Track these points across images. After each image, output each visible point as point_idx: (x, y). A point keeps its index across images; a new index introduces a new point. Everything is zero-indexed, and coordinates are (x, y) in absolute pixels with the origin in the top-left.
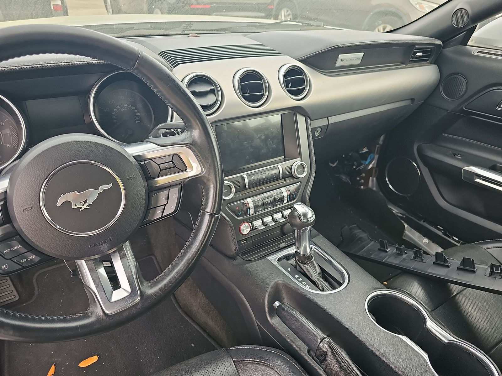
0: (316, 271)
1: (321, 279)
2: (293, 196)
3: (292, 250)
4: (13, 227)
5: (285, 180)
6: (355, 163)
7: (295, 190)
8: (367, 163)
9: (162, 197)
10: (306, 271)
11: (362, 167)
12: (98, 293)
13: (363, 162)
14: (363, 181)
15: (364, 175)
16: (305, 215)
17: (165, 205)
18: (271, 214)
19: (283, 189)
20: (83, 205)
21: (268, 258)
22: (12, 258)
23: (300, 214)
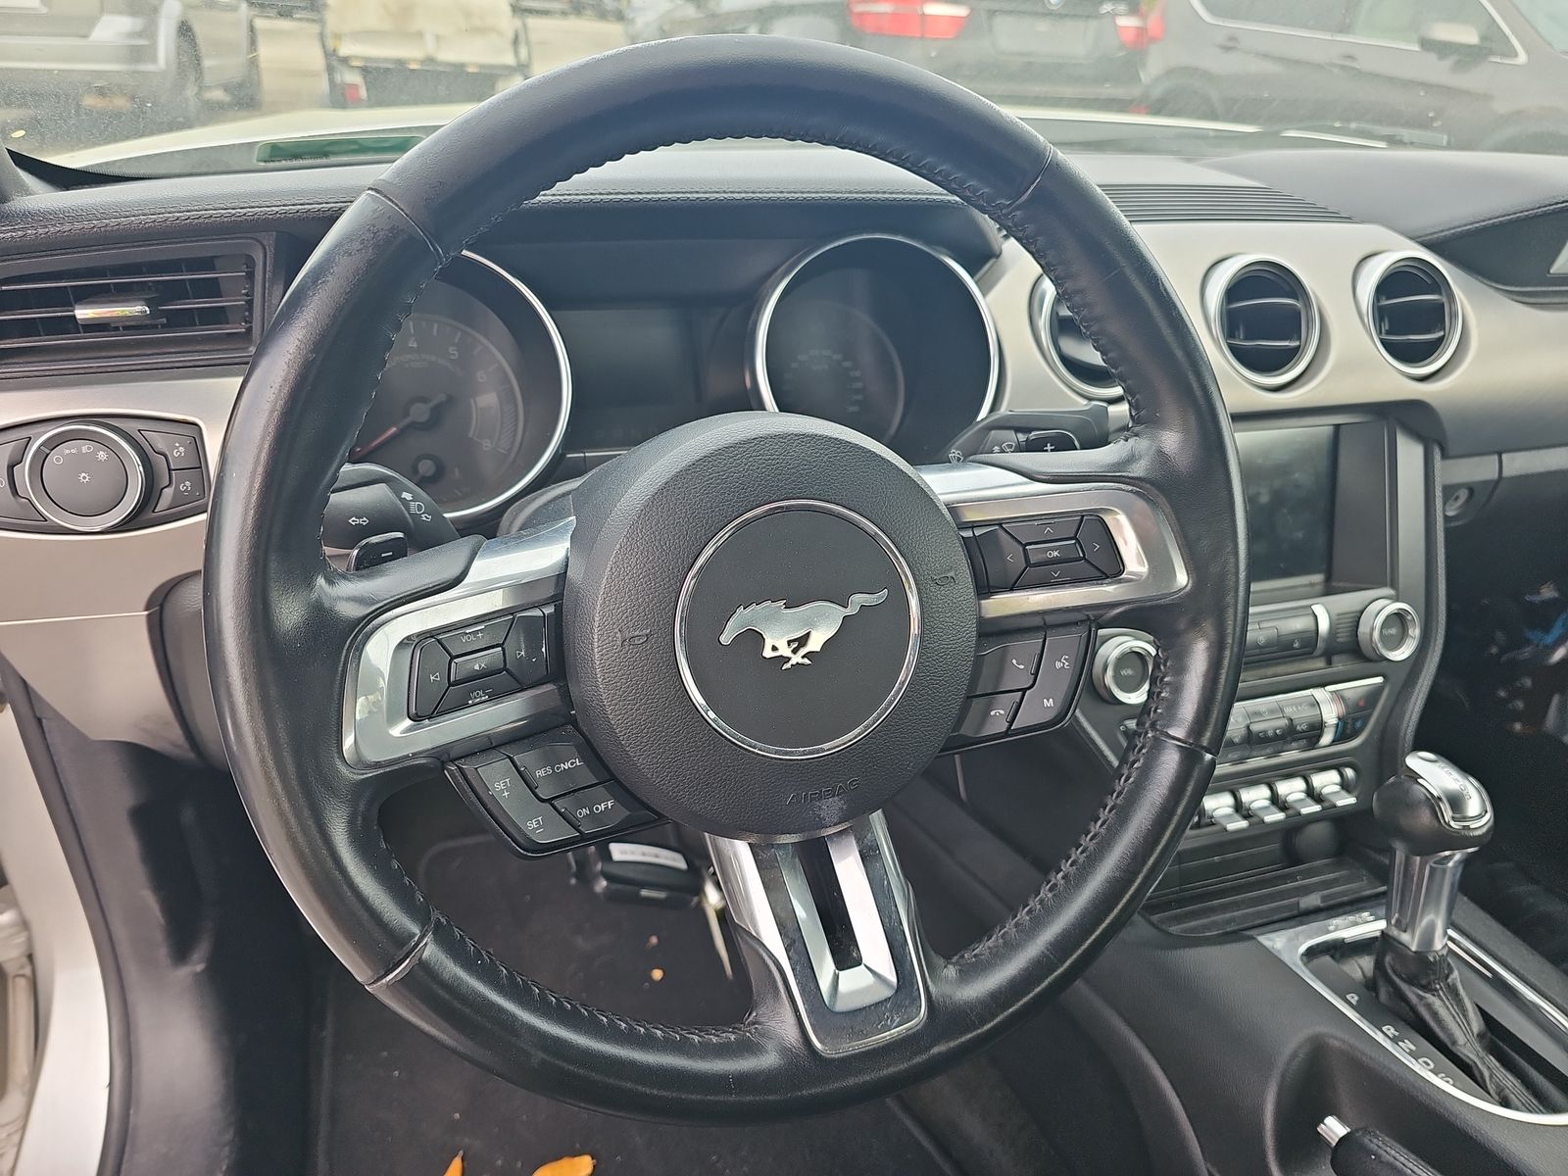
0: (1469, 1024)
1: (1491, 1057)
2: (1354, 724)
3: (1367, 926)
4: (565, 694)
5: (1329, 663)
6: (1499, 635)
7: (1361, 704)
8: (1549, 639)
9: (1014, 661)
10: (1427, 1017)
11: (1526, 653)
12: (793, 970)
13: (1533, 635)
14: (1520, 704)
15: (1528, 682)
16: (1456, 802)
17: (1024, 691)
18: (1267, 777)
19: (1319, 694)
20: (795, 651)
21: (1261, 939)
22: (553, 798)
23: (1435, 794)
